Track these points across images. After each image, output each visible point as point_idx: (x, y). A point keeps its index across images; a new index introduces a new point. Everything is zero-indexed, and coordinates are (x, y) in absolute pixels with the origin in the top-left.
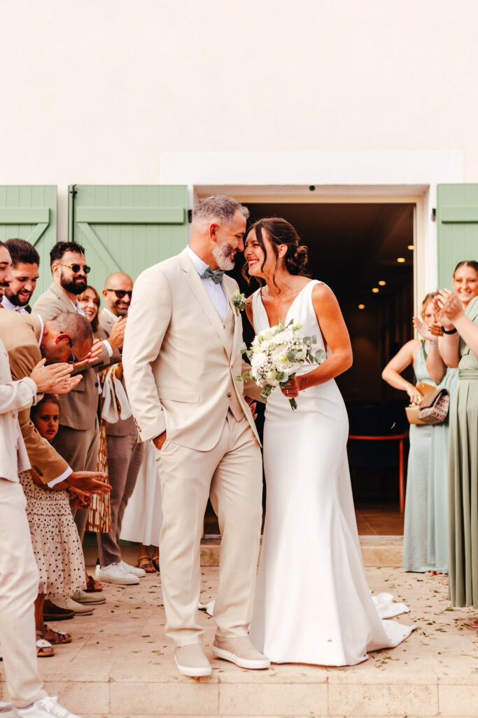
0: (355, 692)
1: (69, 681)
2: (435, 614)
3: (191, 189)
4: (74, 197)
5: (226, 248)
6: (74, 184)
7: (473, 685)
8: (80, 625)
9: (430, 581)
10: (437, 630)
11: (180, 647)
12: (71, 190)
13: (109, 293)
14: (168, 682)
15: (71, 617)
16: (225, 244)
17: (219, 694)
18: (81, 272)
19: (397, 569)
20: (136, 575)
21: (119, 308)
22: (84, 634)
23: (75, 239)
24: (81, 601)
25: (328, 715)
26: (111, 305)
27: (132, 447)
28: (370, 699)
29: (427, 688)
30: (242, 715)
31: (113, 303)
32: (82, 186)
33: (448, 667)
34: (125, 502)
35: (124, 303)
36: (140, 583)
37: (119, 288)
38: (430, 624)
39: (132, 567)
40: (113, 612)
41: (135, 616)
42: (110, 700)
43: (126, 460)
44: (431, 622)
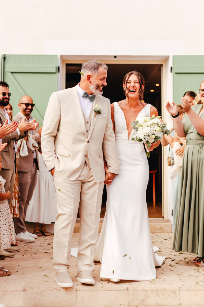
0: (141, 294)
1: (5, 291)
2: (175, 256)
3: (59, 57)
4: (4, 60)
5: (95, 86)
6: (4, 54)
7: (196, 290)
8: (8, 263)
9: (170, 239)
10: (176, 263)
11: (58, 273)
12: (3, 57)
13: (21, 105)
14: (52, 291)
15: (4, 259)
16: (95, 84)
17: (76, 296)
18: (7, 96)
19: (155, 234)
20: (33, 237)
21: (27, 111)
22: (10, 267)
23: (5, 80)
24: (8, 251)
25: (128, 305)
26: (22, 110)
27: (31, 177)
28: (148, 298)
29: (174, 292)
30: (87, 306)
31: (24, 109)
32: (8, 55)
33: (184, 281)
34: (28, 203)
35: (29, 109)
36: (35, 241)
37: (27, 102)
38: (173, 260)
39: (31, 234)
40: (23, 256)
41: (34, 258)
42: (24, 299)
43: (28, 184)
44: (173, 259)
